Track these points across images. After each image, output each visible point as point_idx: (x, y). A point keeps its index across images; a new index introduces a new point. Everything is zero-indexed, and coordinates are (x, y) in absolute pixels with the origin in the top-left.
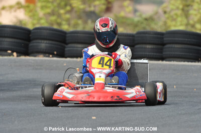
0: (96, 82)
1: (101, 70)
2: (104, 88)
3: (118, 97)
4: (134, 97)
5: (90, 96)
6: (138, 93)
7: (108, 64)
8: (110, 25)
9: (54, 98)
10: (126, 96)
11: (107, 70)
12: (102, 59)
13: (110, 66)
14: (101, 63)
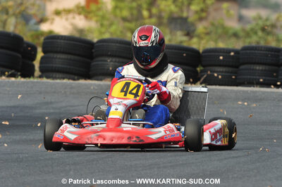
0: (110, 117)
1: (121, 100)
2: (120, 125)
3: (137, 137)
4: (162, 137)
5: (100, 136)
6: (168, 133)
7: (134, 91)
8: (153, 38)
9: (54, 140)
10: (150, 136)
11: (131, 100)
12: (128, 85)
13: (136, 95)
14: (125, 90)
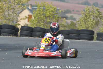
0: (41, 48)
1: (44, 44)
2: (43, 51)
3: (48, 55)
4: (55, 55)
5: (38, 54)
6: (57, 53)
7: (48, 41)
8: (56, 25)
9: (25, 54)
11: (47, 44)
12: (46, 39)
13: (48, 42)
14: (45, 41)
